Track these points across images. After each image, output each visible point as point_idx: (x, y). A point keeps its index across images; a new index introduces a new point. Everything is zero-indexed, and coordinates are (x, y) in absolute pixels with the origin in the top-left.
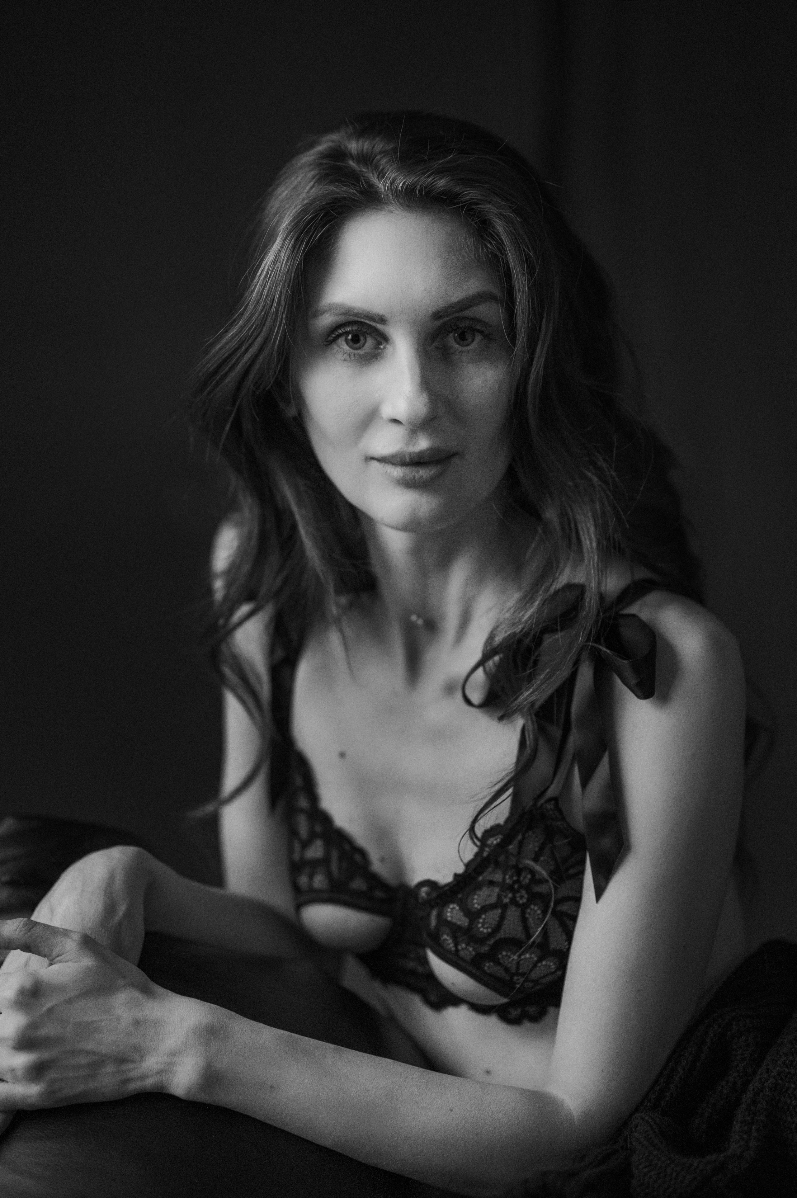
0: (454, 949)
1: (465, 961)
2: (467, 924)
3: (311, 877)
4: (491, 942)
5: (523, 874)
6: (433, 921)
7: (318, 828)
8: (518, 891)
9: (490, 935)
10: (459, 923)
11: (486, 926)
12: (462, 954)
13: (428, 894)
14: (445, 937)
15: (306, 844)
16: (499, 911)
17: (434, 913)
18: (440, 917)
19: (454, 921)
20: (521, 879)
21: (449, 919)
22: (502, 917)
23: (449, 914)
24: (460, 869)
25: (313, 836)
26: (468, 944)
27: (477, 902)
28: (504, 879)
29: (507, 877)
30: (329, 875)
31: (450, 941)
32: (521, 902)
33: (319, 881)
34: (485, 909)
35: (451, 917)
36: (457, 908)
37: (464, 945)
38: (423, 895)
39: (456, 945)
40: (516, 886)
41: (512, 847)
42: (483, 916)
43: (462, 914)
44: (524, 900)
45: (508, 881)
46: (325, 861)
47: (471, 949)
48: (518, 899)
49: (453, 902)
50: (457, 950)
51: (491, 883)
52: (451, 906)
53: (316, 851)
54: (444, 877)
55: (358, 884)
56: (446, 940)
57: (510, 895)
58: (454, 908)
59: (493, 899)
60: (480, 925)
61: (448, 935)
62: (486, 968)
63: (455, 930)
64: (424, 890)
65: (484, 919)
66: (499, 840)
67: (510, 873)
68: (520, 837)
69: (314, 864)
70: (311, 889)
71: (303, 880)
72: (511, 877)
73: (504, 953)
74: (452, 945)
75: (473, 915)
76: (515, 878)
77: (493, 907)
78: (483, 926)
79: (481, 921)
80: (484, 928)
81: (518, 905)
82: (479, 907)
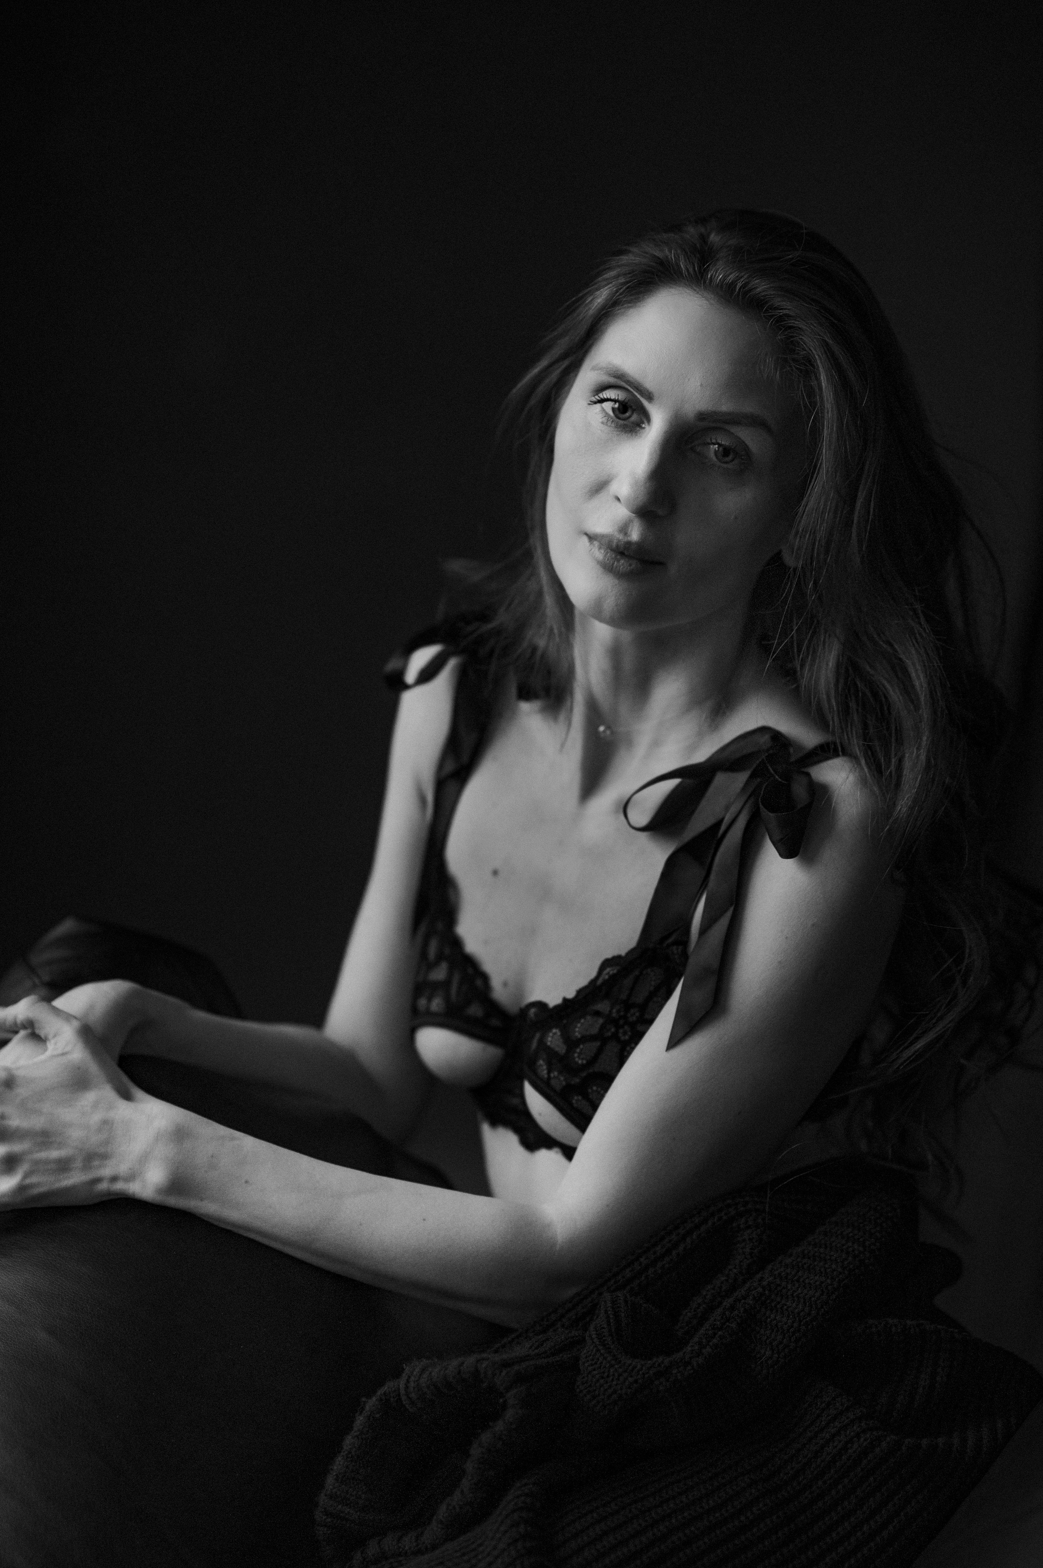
0: (546, 1076)
1: (555, 1091)
2: (564, 1051)
3: (430, 1000)
4: (584, 1074)
5: (632, 1011)
6: (534, 1044)
7: (447, 951)
8: (622, 1027)
9: (584, 1067)
10: (557, 1049)
11: (582, 1057)
12: (553, 1082)
13: (536, 1015)
14: (541, 1062)
15: (431, 966)
16: (598, 1044)
17: (538, 1035)
18: (542, 1042)
19: (552, 1046)
20: (629, 1015)
21: (549, 1044)
22: (600, 1050)
23: (550, 1039)
24: (571, 994)
25: (440, 958)
26: (560, 1073)
27: (578, 1030)
28: (610, 1011)
29: (614, 1011)
30: (447, 1000)
31: (545, 1067)
32: (623, 1038)
33: (437, 1004)
34: (584, 1039)
35: (551, 1041)
36: (559, 1034)
37: (556, 1073)
38: (532, 1015)
39: (549, 1073)
40: (621, 1022)
41: (628, 982)
42: (581, 1046)
43: (561, 1040)
44: (627, 1037)
45: (614, 1015)
46: (446, 985)
47: (562, 1078)
48: (620, 1035)
49: (556, 1028)
50: (549, 1078)
51: (597, 1014)
52: (554, 1031)
53: (439, 974)
54: (553, 1000)
55: (475, 1010)
56: (541, 1065)
57: (613, 1030)
58: (555, 1034)
59: (595, 1031)
60: (576, 1055)
61: (543, 1061)
62: (574, 1101)
63: (552, 1056)
64: (533, 1011)
65: (581, 1050)
66: (615, 971)
67: (618, 1007)
68: (637, 973)
69: (435, 987)
70: (428, 1012)
71: (422, 1002)
72: (618, 1011)
73: (595, 1088)
74: (545, 1072)
75: (571, 1043)
76: (622, 1013)
77: (593, 1038)
78: (579, 1057)
79: (578, 1050)
80: (579, 1058)
81: (618, 1040)
82: (579, 1036)
